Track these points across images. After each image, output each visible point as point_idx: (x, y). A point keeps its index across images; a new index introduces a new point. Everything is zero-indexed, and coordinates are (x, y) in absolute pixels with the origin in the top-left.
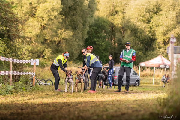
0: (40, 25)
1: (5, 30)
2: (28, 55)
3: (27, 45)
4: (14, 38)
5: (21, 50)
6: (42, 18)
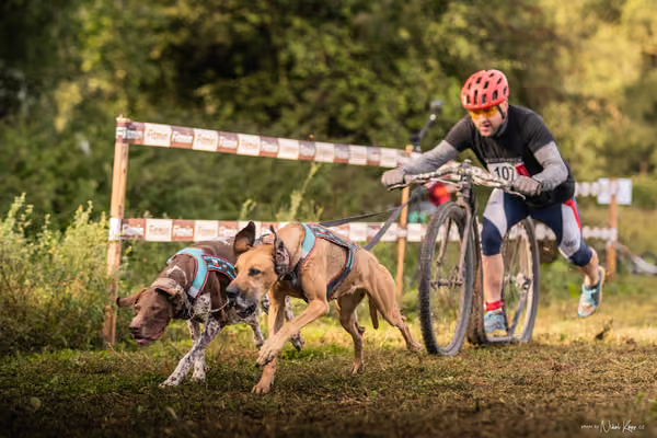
0: (637, 53)
2: (593, 162)
3: (590, 124)
4: (541, 100)
6: (647, 24)
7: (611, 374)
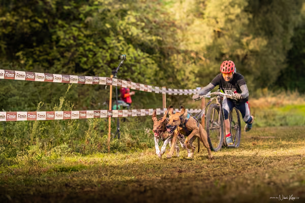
0: (212, 31)
1: (155, 41)
2: (194, 80)
3: (192, 63)
4: (170, 53)
5: (182, 72)
6: (215, 18)
7: (204, 173)
